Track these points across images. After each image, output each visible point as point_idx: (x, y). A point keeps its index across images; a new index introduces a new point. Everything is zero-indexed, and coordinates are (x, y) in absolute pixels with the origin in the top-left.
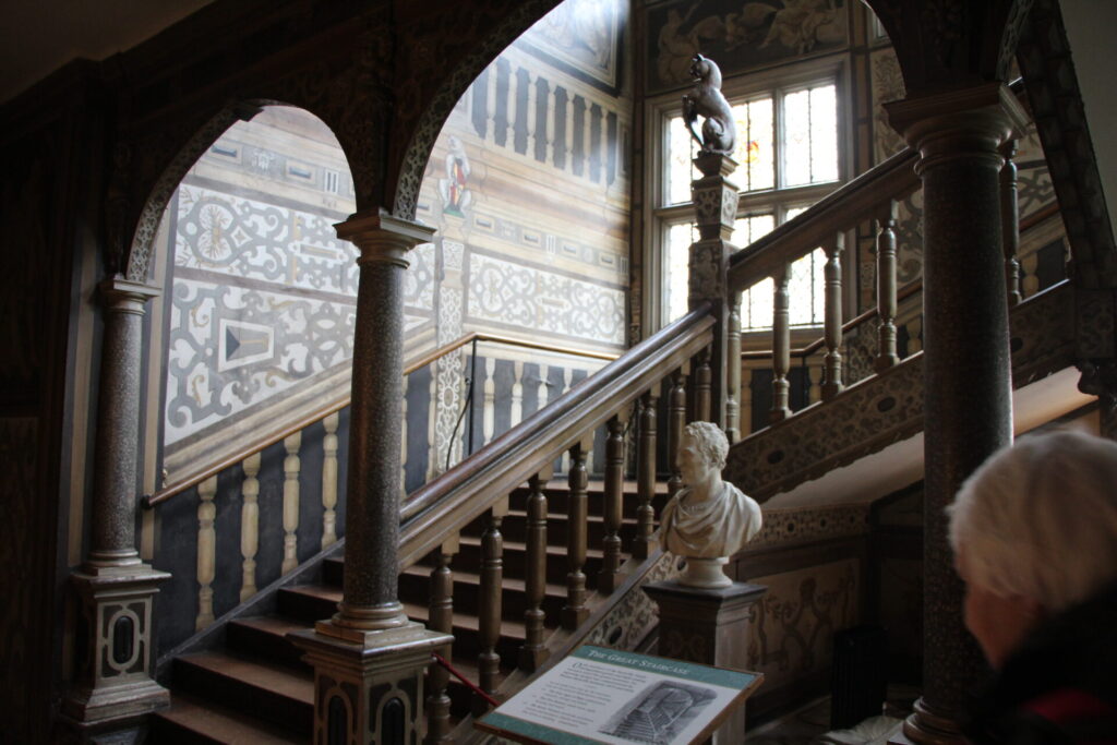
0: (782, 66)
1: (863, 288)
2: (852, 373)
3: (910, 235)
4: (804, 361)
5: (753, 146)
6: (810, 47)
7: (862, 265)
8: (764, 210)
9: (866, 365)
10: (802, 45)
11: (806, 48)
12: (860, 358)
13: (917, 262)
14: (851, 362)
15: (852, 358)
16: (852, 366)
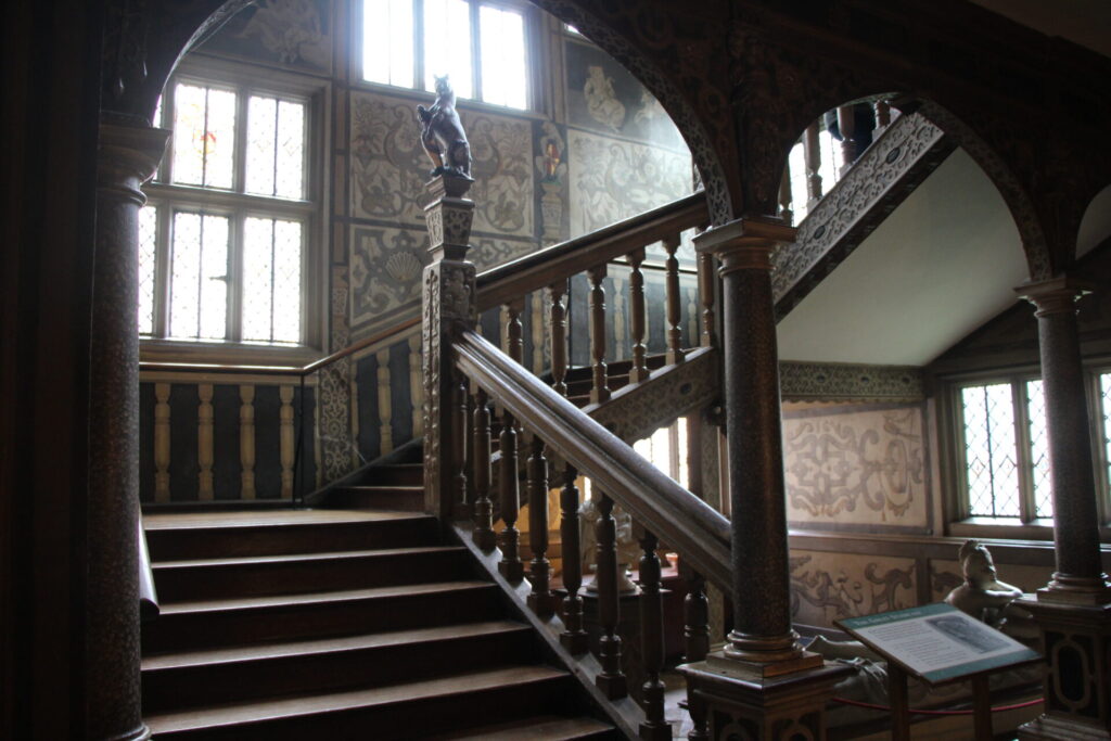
0: (261, 66)
1: (334, 313)
2: (324, 394)
3: (380, 270)
4: (302, 381)
5: (209, 137)
6: (292, 60)
7: (335, 290)
8: (222, 211)
9: (337, 388)
10: (284, 55)
11: (288, 59)
12: (332, 381)
13: (386, 297)
14: (323, 384)
15: (324, 380)
16: (324, 388)
